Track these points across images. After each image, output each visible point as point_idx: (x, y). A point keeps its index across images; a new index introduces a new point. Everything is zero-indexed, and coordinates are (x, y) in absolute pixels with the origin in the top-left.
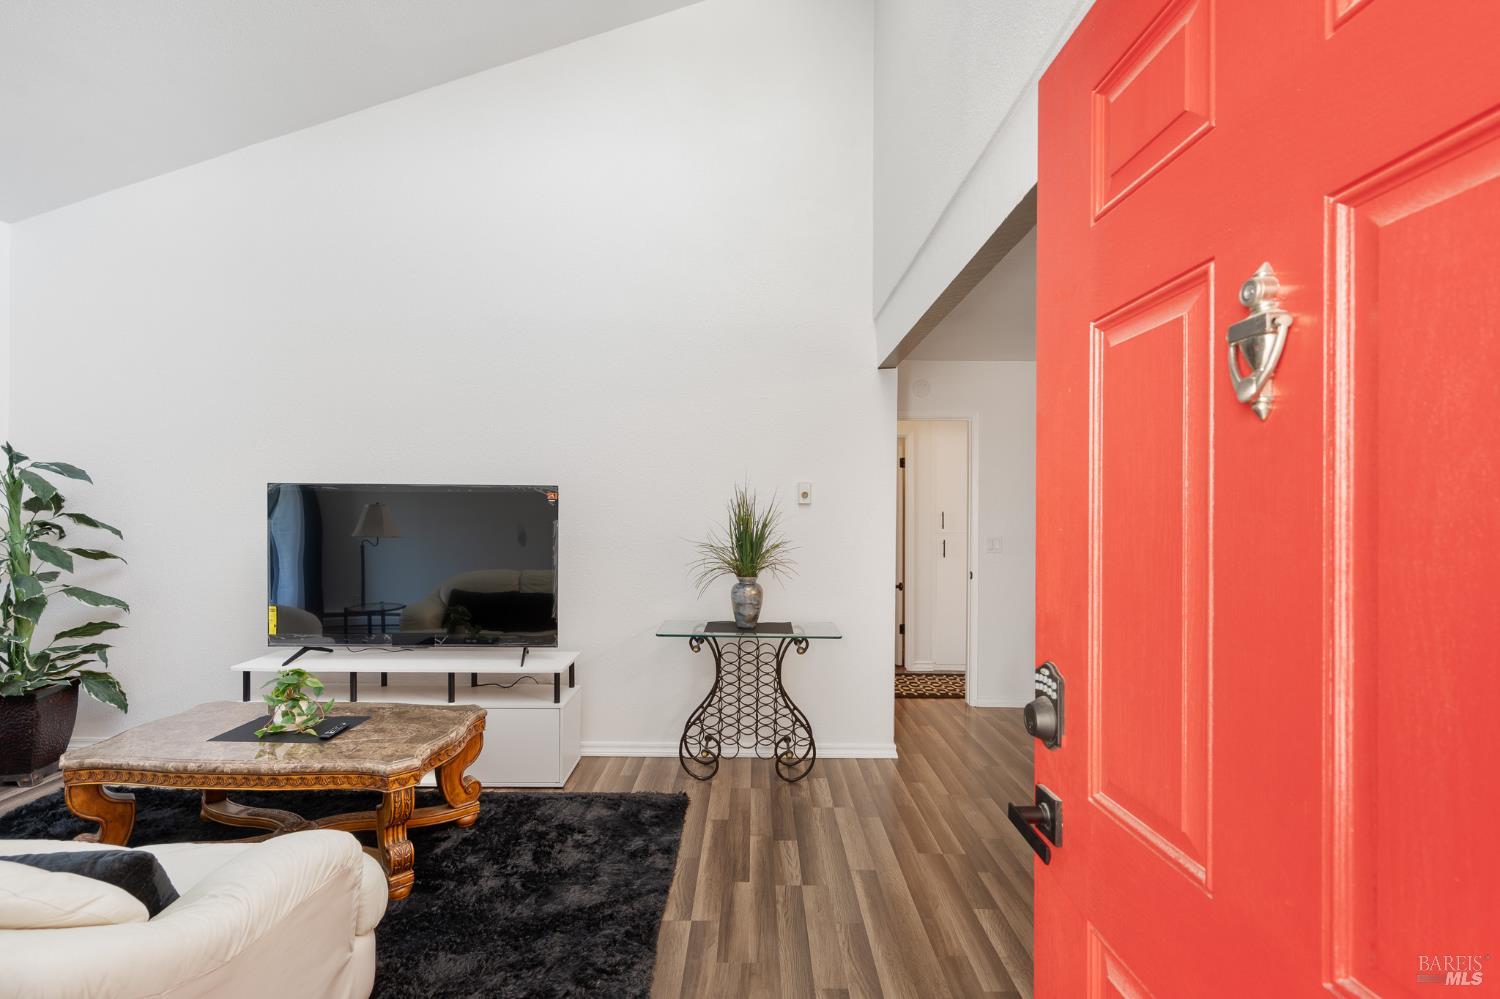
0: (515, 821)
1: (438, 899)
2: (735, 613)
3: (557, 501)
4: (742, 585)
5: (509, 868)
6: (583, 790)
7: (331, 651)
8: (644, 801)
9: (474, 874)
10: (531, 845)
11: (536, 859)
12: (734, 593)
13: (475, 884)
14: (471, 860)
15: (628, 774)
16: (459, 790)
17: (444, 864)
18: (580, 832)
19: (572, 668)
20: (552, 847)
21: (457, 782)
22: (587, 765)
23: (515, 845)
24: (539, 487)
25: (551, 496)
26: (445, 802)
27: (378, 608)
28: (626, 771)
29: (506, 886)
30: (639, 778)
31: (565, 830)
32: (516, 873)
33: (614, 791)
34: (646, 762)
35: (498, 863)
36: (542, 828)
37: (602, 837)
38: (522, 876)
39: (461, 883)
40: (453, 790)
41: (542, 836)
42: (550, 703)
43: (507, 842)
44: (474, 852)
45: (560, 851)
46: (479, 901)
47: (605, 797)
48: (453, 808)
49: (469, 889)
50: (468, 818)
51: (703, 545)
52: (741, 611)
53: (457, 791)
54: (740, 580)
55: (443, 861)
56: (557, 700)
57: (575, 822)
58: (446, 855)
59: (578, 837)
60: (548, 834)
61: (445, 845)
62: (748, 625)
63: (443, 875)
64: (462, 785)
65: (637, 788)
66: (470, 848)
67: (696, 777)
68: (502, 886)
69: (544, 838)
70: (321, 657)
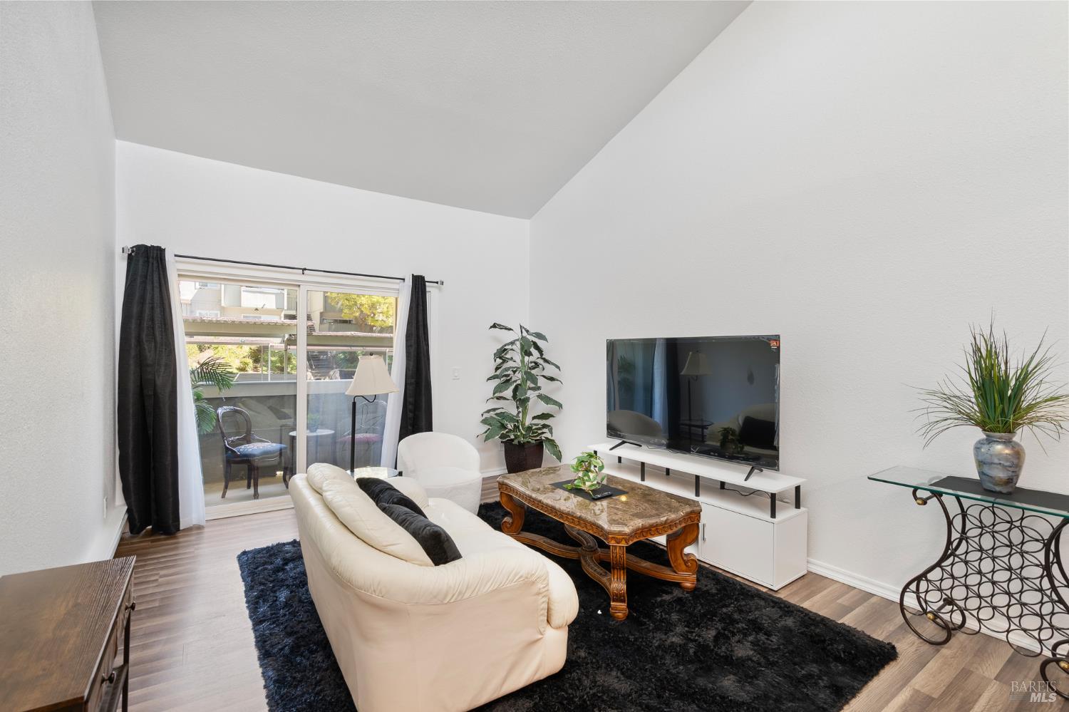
0: (721, 602)
1: (639, 631)
2: (979, 473)
3: (779, 347)
4: (989, 441)
5: (694, 634)
6: (793, 600)
7: (641, 446)
8: (846, 634)
9: (668, 628)
10: (720, 626)
11: (716, 638)
12: (977, 449)
13: (666, 635)
14: (675, 617)
15: (846, 603)
16: (681, 561)
17: (657, 610)
18: (765, 634)
19: (798, 489)
20: (734, 634)
21: (679, 555)
22: (810, 580)
23: (709, 619)
24: (763, 337)
25: (773, 345)
26: (670, 566)
27: (699, 423)
28: (844, 601)
29: (684, 647)
30: (854, 612)
31: (756, 626)
32: (696, 641)
33: (821, 613)
34: (873, 600)
35: (688, 627)
36: (736, 616)
37: (781, 647)
38: (699, 645)
39: (657, 629)
40: (677, 560)
41: (733, 622)
42: (767, 516)
43: (704, 615)
44: (679, 612)
45: (739, 641)
46: (659, 647)
47: (806, 615)
48: (676, 573)
49: (659, 635)
50: (688, 585)
51: (933, 393)
52: (986, 469)
53: (679, 561)
54: (987, 436)
55: (658, 608)
56: (773, 515)
57: (766, 623)
58: (661, 604)
59: (762, 637)
60: (738, 623)
61: (666, 597)
62: (998, 489)
63: (650, 617)
64: (683, 558)
65: (848, 620)
66: (678, 607)
67: (919, 636)
68: (680, 646)
69: (733, 625)
70: (631, 448)
